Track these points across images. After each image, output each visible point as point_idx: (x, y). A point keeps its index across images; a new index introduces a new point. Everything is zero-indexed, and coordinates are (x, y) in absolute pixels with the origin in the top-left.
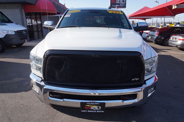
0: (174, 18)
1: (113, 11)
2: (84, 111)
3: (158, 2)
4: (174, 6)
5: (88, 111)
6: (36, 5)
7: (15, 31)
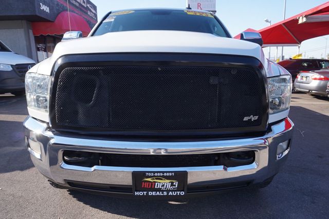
0: (299, 47)
1: (194, 12)
2: (141, 193)
3: (270, 22)
4: (301, 18)
5: (150, 193)
6: (56, 21)
7: (12, 66)
